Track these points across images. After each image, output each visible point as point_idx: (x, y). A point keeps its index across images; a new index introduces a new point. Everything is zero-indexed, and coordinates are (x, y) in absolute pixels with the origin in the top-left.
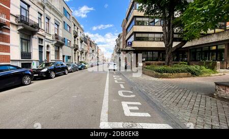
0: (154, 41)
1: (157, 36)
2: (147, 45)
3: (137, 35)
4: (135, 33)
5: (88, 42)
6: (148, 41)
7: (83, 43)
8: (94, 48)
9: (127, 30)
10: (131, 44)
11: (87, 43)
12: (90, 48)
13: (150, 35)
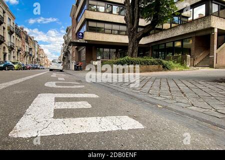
0: (111, 34)
1: (115, 27)
2: (103, 38)
3: (91, 24)
4: (87, 20)
5: (23, 36)
6: (104, 33)
7: (14, 35)
8: (32, 46)
9: (77, 19)
10: (83, 36)
11: (20, 37)
12: (26, 44)
13: (107, 26)
